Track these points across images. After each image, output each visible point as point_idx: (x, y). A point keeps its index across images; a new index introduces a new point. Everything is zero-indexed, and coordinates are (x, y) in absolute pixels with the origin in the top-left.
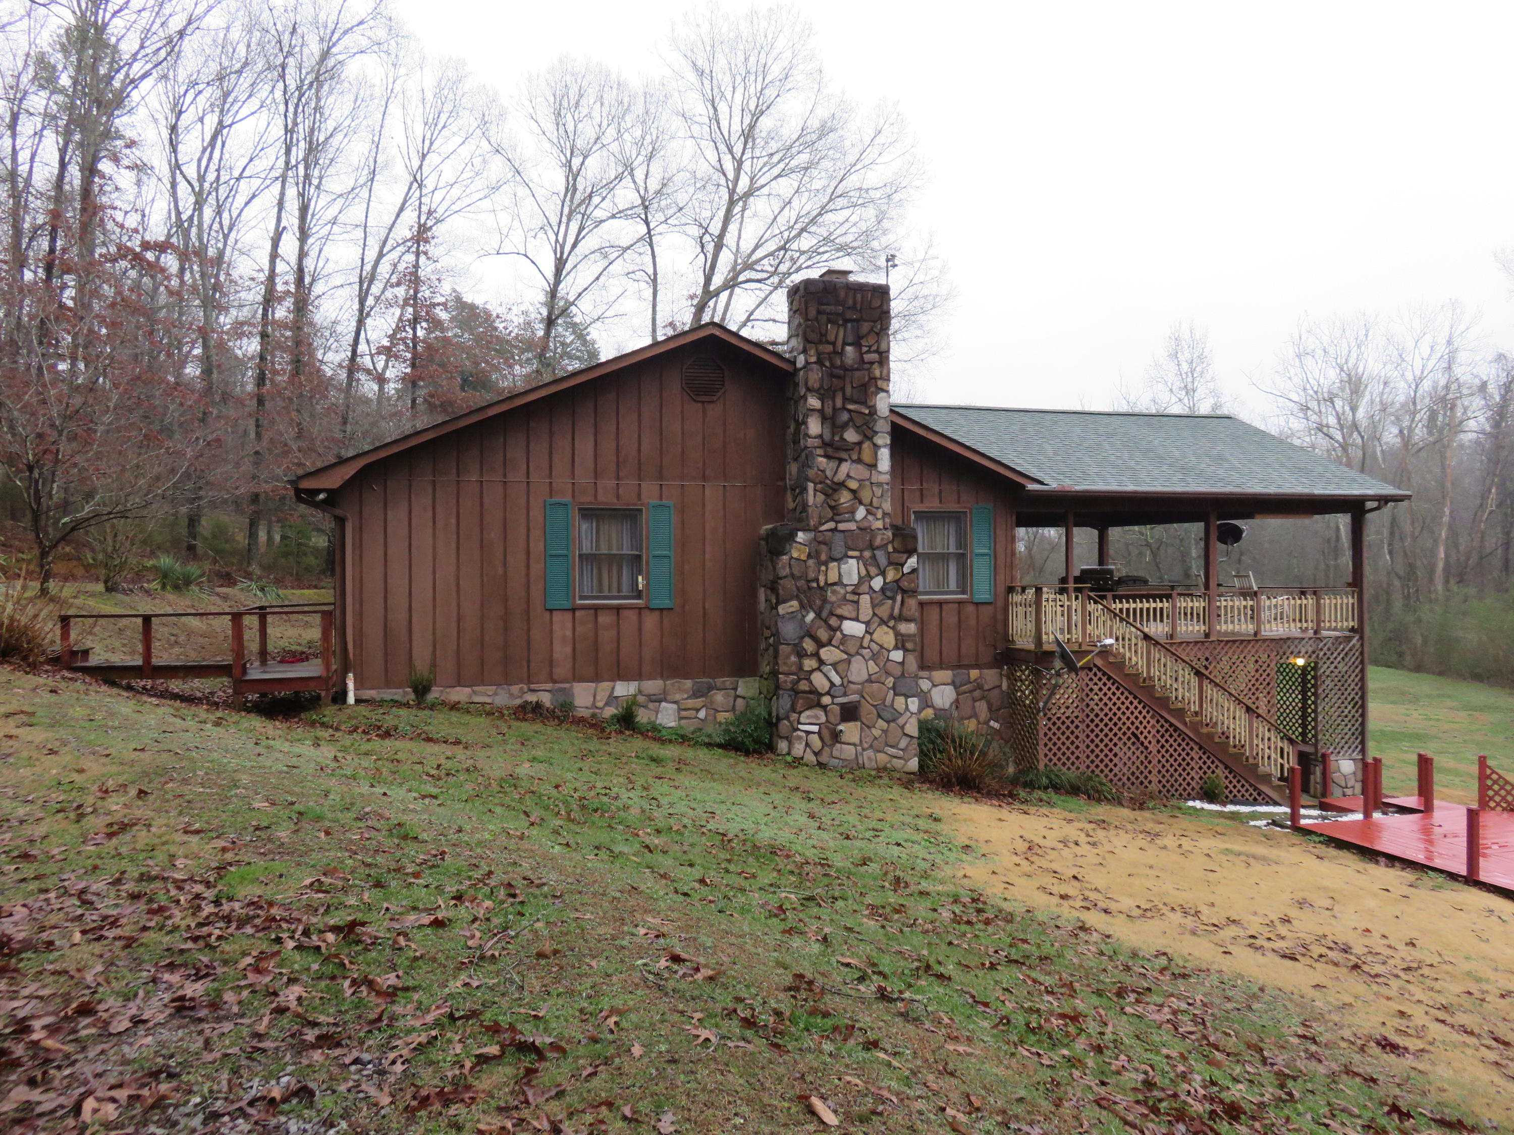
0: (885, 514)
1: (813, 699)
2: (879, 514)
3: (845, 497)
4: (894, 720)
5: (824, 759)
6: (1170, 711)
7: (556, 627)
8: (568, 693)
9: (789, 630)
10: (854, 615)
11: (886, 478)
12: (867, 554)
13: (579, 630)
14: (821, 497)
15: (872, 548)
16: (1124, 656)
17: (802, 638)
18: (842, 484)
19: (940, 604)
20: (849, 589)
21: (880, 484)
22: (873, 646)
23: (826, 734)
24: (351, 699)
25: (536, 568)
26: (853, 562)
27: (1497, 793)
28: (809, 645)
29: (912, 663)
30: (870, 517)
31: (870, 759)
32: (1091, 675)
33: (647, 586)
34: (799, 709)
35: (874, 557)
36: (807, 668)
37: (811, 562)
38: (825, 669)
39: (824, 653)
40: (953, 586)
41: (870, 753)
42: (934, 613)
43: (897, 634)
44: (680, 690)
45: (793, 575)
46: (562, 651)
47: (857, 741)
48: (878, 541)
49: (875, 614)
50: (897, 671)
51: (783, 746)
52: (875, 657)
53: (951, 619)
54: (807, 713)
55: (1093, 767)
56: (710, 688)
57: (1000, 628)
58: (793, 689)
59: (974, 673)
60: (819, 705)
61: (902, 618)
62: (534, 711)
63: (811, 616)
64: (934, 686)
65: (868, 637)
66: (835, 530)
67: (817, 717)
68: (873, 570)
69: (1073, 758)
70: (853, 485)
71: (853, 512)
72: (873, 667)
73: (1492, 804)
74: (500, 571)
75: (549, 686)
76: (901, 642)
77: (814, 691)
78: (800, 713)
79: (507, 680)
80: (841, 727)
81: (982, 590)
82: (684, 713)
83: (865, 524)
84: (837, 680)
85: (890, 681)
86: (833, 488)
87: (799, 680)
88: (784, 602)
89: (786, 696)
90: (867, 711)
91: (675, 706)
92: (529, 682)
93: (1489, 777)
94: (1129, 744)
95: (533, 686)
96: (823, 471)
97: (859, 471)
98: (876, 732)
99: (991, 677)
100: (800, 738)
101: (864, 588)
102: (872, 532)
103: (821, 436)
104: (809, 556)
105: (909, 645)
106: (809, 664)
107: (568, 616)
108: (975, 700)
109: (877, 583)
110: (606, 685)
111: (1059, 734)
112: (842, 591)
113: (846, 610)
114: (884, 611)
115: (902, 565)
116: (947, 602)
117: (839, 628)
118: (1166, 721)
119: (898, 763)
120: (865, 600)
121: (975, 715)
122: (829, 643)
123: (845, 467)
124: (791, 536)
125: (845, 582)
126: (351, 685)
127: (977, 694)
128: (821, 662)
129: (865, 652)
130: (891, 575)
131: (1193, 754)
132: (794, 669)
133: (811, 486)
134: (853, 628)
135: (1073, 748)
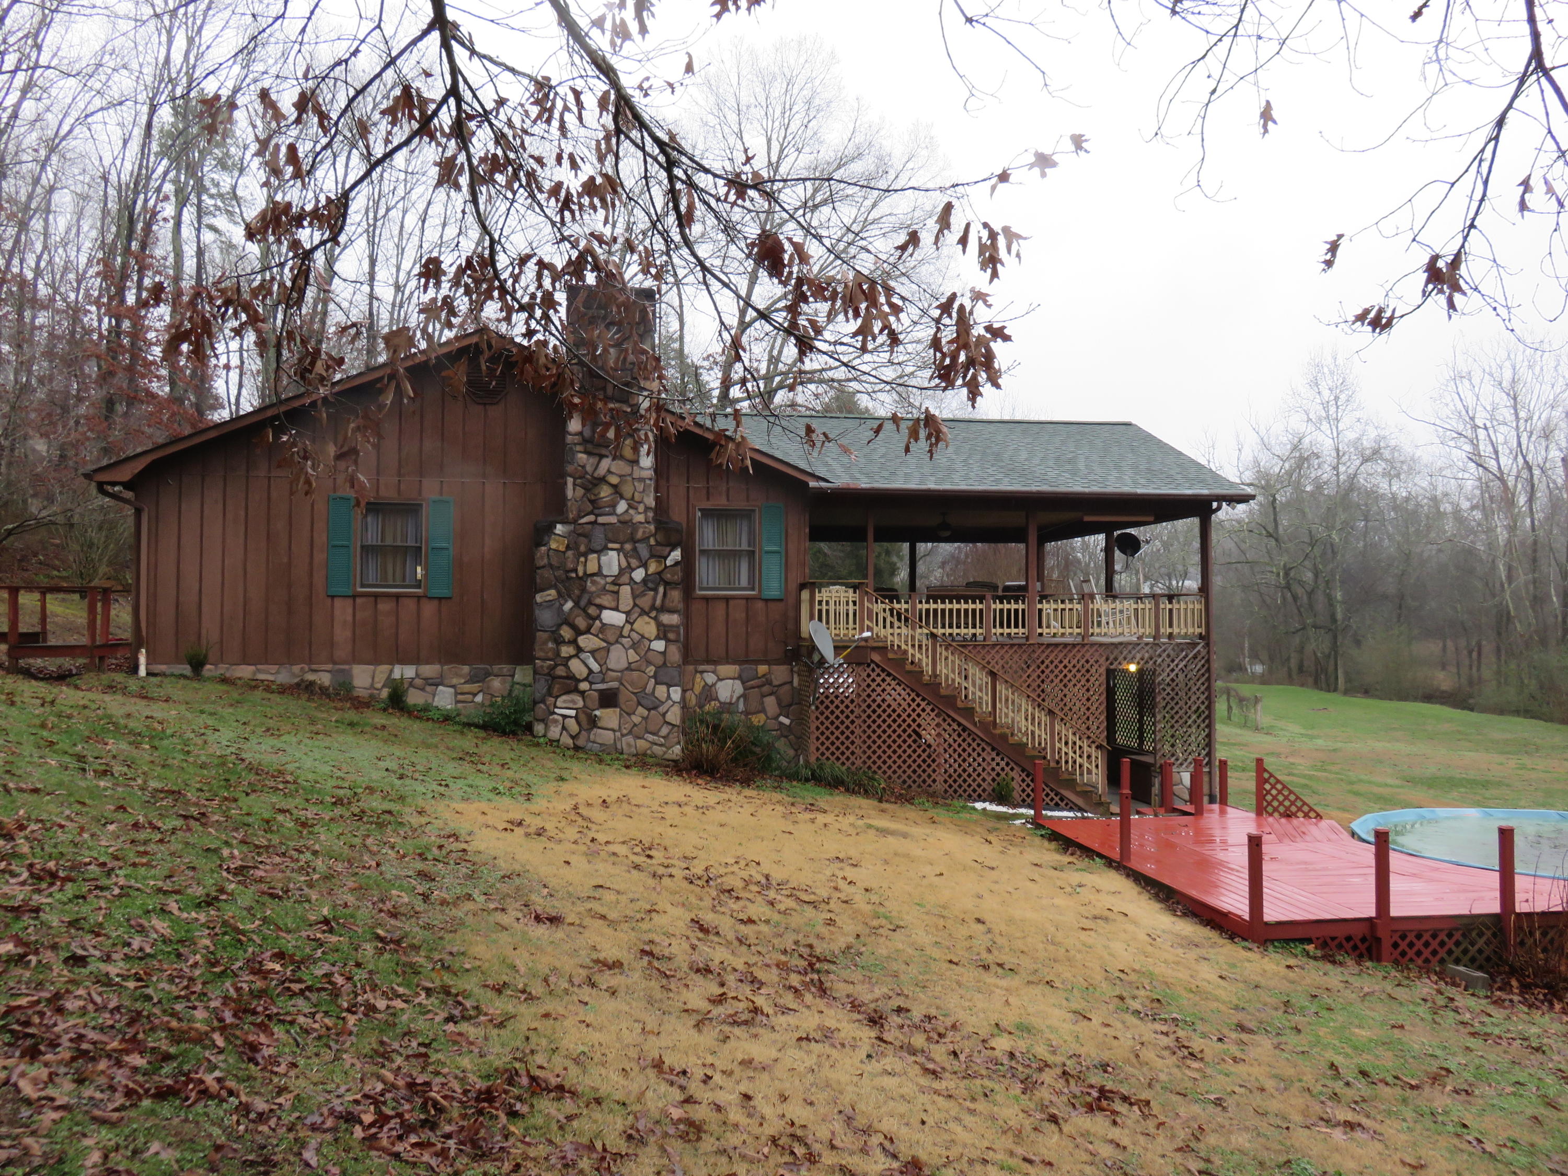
0: (647, 509)
1: (571, 685)
2: (641, 508)
3: (605, 492)
4: (655, 708)
5: (581, 742)
6: (958, 710)
7: (337, 612)
8: (348, 674)
9: (545, 617)
10: (613, 604)
11: (651, 473)
12: (628, 547)
13: (359, 615)
14: (580, 492)
15: (634, 541)
16: (906, 652)
17: (559, 626)
18: (603, 480)
19: (727, 599)
20: (609, 580)
21: (642, 480)
22: (634, 635)
23: (583, 717)
24: (142, 672)
25: (319, 557)
26: (613, 554)
27: (1275, 798)
28: (566, 633)
29: (675, 655)
30: (631, 511)
31: (629, 745)
32: (869, 670)
33: (425, 576)
34: (555, 691)
35: (635, 549)
36: (563, 654)
37: (570, 553)
38: (583, 656)
39: (582, 641)
40: (744, 582)
41: (630, 739)
42: (720, 609)
43: (659, 625)
44: (458, 675)
45: (551, 566)
46: (342, 635)
47: (616, 727)
48: (640, 534)
49: (635, 605)
50: (659, 660)
51: (539, 728)
52: (635, 646)
53: (738, 614)
54: (564, 697)
55: (869, 762)
56: (488, 674)
57: (791, 626)
58: (549, 674)
59: (762, 669)
60: (576, 690)
61: (663, 609)
62: (307, 689)
63: (569, 605)
64: (720, 680)
65: (628, 627)
66: (595, 523)
67: (573, 702)
68: (634, 562)
69: (848, 753)
70: (614, 480)
71: (614, 506)
72: (633, 656)
73: (1270, 809)
74: (285, 560)
75: (329, 667)
76: (663, 632)
77: (571, 677)
78: (557, 697)
79: (288, 657)
80: (597, 713)
81: (773, 588)
82: (460, 697)
83: (627, 518)
84: (595, 667)
85: (651, 670)
86: (593, 483)
87: (556, 665)
88: (543, 590)
89: (543, 682)
90: (625, 696)
91: (452, 690)
92: (311, 662)
93: (1267, 781)
94: (910, 741)
95: (314, 667)
96: (583, 467)
97: (620, 467)
98: (636, 719)
99: (780, 673)
100: (556, 721)
101: (625, 579)
102: (635, 526)
103: (580, 434)
104: (568, 547)
105: (671, 636)
106: (566, 651)
107: (349, 602)
108: (763, 696)
109: (639, 575)
110: (385, 668)
111: (832, 728)
112: (602, 582)
113: (606, 600)
114: (645, 602)
115: (665, 558)
116: (734, 598)
117: (598, 617)
118: (954, 720)
119: (658, 750)
120: (626, 590)
121: (763, 711)
122: (588, 631)
123: (605, 463)
124: (550, 528)
125: (605, 572)
126: (142, 660)
127: (766, 689)
128: (579, 650)
129: (624, 641)
130: (653, 567)
131: (984, 755)
132: (550, 655)
133: (570, 480)
134: (612, 617)
135: (847, 743)
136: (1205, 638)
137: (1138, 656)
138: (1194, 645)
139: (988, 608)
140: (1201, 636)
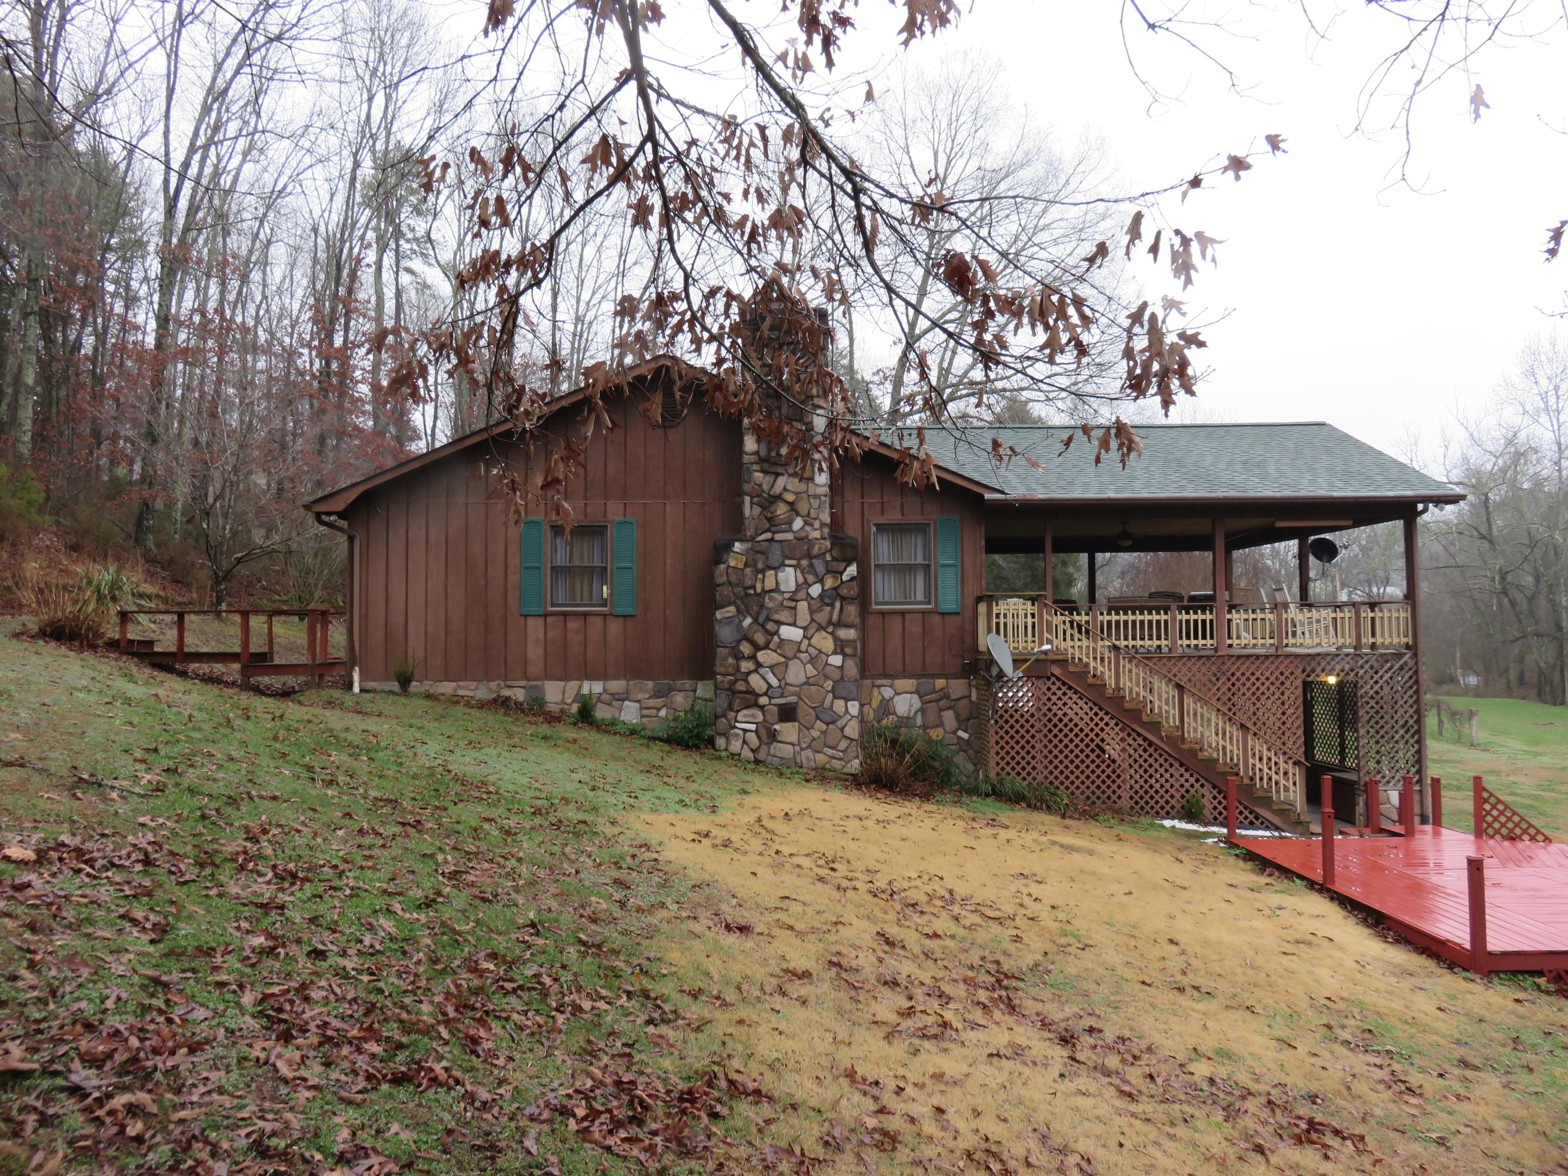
0: (823, 525)
1: (750, 699)
2: (817, 524)
3: (781, 509)
4: (833, 722)
5: (761, 756)
6: (1142, 724)
7: (530, 631)
8: (540, 690)
9: (725, 634)
10: (791, 620)
11: (826, 490)
12: (805, 563)
13: (549, 634)
14: (757, 510)
15: (810, 556)
16: (1087, 665)
17: (739, 641)
18: (779, 497)
19: (903, 613)
20: (787, 596)
21: (817, 496)
22: (812, 650)
23: (763, 732)
24: (356, 688)
25: (513, 579)
26: (790, 571)
27: (1496, 819)
28: (746, 648)
29: (852, 669)
30: (807, 528)
31: (808, 758)
32: (1049, 684)
33: (611, 595)
34: (736, 706)
35: (811, 565)
36: (743, 670)
37: (748, 570)
38: (762, 671)
39: (761, 656)
40: (920, 596)
41: (809, 753)
42: (896, 623)
43: (836, 639)
44: (642, 691)
45: (730, 583)
46: (535, 652)
47: (795, 741)
48: (816, 551)
49: (813, 620)
50: (837, 675)
51: (721, 742)
52: (812, 661)
53: (914, 627)
54: (744, 712)
55: (1051, 778)
56: (671, 689)
57: (968, 640)
58: (729, 689)
59: (940, 683)
60: (756, 705)
61: (840, 624)
62: (503, 704)
63: (748, 621)
64: (897, 694)
65: (806, 642)
66: (772, 540)
67: (753, 716)
68: (811, 578)
69: (1028, 768)
70: (790, 497)
71: (790, 523)
72: (810, 670)
73: (1490, 831)
74: (482, 582)
75: (523, 683)
76: (840, 647)
77: (751, 692)
78: (738, 711)
79: (487, 676)
80: (777, 727)
81: (949, 601)
82: (645, 712)
83: (803, 534)
84: (774, 682)
85: (829, 685)
86: (770, 501)
87: (736, 681)
88: (722, 607)
89: (723, 696)
90: (803, 710)
91: (637, 705)
92: (506, 679)
93: (1486, 801)
94: (1093, 756)
95: (509, 683)
96: (760, 486)
97: (793, 484)
98: (815, 733)
99: (958, 687)
100: (737, 735)
101: (802, 595)
102: (811, 542)
103: (757, 453)
104: (746, 565)
105: (848, 651)
106: (746, 666)
107: (541, 620)
108: (941, 710)
109: (815, 590)
110: (574, 684)
111: (1012, 743)
112: (780, 598)
113: (783, 616)
114: (822, 617)
115: (841, 573)
116: (910, 612)
117: (777, 633)
118: (1139, 735)
119: (837, 764)
120: (803, 606)
121: (941, 724)
122: (766, 647)
123: (781, 482)
124: (728, 547)
125: (782, 588)
126: (356, 677)
127: (943, 703)
128: (759, 665)
129: (802, 656)
130: (829, 583)
131: (1172, 770)
132: (731, 670)
133: (747, 499)
134: (790, 633)
135: (1028, 758)
136: (1412, 648)
137: (1338, 668)
138: (1400, 655)
139: (1174, 619)
140: (1407, 646)
